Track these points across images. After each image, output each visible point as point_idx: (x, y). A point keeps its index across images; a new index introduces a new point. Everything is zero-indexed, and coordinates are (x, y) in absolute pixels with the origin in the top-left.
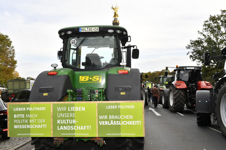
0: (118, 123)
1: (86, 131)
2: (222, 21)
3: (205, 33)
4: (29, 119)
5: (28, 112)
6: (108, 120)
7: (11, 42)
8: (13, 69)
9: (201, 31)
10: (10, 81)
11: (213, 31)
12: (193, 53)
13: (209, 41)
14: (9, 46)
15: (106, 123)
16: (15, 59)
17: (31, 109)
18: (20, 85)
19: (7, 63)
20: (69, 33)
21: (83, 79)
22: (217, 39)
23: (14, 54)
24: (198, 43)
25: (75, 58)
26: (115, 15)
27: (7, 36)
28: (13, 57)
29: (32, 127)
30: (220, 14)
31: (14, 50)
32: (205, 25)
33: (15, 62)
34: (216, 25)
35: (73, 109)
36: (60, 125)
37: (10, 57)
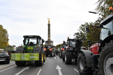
0: (34, 58)
1: (27, 59)
2: (85, 26)
3: (80, 30)
4: (15, 57)
5: (15, 55)
6: (32, 57)
7: (7, 32)
8: (7, 42)
9: (79, 30)
10: (7, 47)
11: (83, 30)
12: (76, 37)
13: (81, 33)
14: (6, 33)
15: (31, 58)
16: (8, 38)
17: (16, 55)
18: (10, 48)
19: (5, 40)
20: (26, 37)
21: (28, 48)
22: (84, 32)
23: (8, 36)
24: (78, 34)
25: (28, 42)
26: (49, 21)
27: (6, 30)
28: (8, 37)
29: (16, 58)
30: (85, 24)
31: (8, 35)
32: (80, 27)
33: (8, 39)
34: (84, 27)
35: (25, 55)
36: (22, 58)
37: (7, 38)
